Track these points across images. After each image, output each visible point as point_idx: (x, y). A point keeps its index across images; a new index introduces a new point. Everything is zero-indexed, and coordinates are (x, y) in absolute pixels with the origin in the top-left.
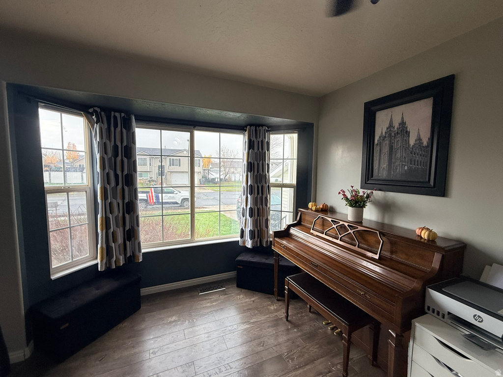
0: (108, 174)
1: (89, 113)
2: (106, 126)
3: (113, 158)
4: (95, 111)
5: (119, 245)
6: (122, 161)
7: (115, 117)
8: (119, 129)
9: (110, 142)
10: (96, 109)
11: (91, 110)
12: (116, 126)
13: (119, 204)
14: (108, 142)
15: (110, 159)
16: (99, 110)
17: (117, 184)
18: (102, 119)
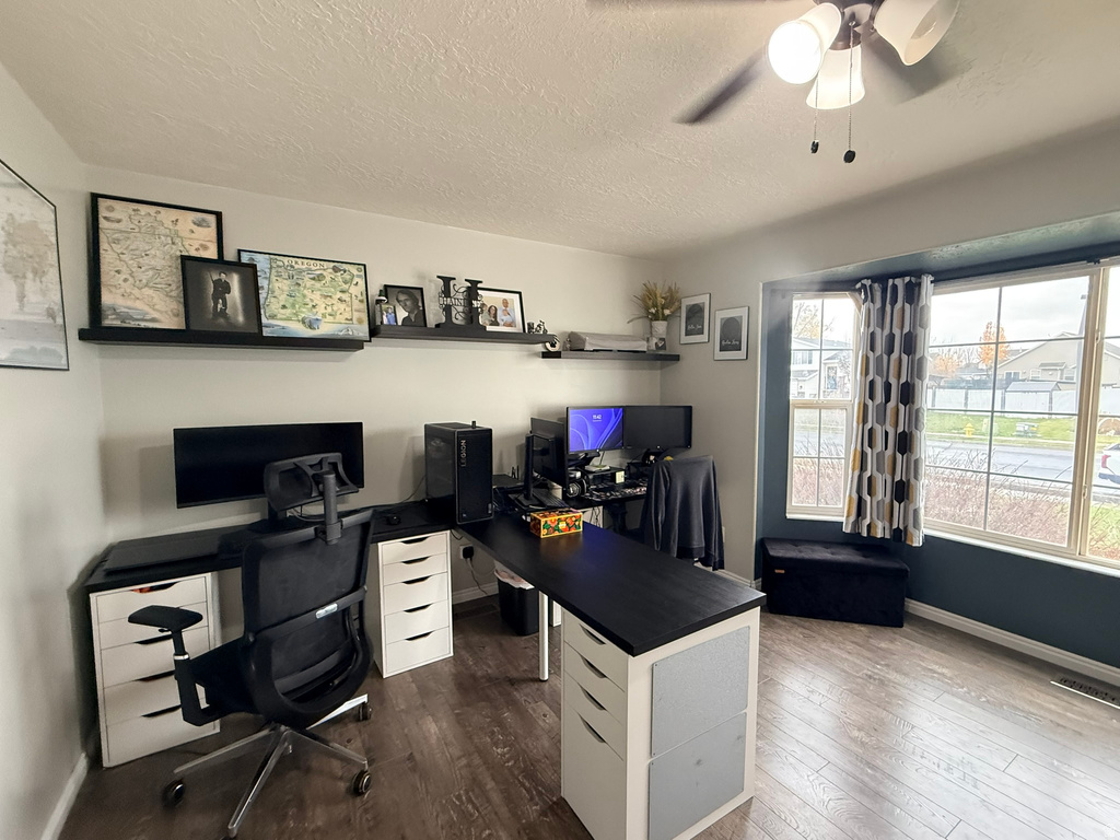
0: (872, 383)
1: (855, 290)
2: (878, 304)
3: (885, 357)
4: (864, 286)
5: (878, 502)
6: (900, 360)
7: (895, 287)
8: (899, 305)
9: (882, 329)
10: (865, 282)
11: (858, 286)
12: (894, 301)
13: (887, 433)
14: (878, 331)
15: (879, 360)
16: (868, 282)
17: (888, 399)
18: (872, 294)
